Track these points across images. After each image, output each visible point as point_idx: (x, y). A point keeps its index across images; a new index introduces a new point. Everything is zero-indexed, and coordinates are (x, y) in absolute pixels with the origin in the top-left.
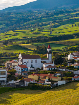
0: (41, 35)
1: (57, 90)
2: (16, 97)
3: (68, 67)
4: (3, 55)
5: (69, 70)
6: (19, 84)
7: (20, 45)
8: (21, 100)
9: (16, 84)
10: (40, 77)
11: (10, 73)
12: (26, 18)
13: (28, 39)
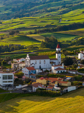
0: (49, 23)
1: (66, 98)
2: (23, 104)
3: (78, 70)
4: (10, 47)
5: (79, 73)
6: (26, 89)
7: (27, 35)
8: (29, 108)
9: (24, 89)
10: (49, 82)
11: (17, 76)
12: (33, 2)
13: (36, 27)
